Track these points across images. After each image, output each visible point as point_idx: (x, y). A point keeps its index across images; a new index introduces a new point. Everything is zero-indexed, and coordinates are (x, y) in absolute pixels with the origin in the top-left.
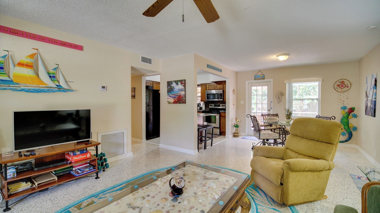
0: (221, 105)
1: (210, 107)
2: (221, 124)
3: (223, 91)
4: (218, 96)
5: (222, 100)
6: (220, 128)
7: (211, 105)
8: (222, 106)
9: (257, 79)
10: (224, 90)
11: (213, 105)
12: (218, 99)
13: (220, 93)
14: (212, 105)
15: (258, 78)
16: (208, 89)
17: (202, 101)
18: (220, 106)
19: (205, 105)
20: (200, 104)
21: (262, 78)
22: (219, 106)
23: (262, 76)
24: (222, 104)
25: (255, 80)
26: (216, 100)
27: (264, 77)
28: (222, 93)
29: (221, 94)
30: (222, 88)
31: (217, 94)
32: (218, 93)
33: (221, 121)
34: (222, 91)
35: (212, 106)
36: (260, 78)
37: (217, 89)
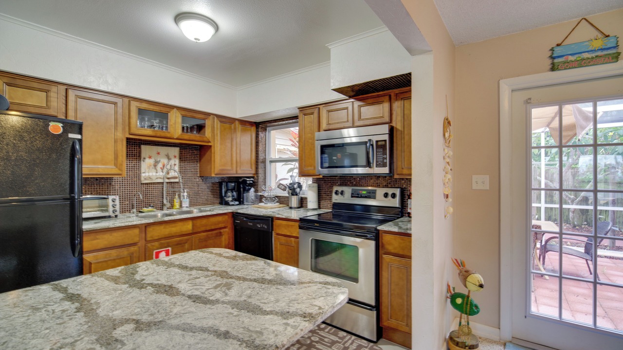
0: (380, 192)
1: (336, 199)
2: (384, 290)
3: (392, 130)
4: (368, 153)
5: (385, 170)
6: (377, 307)
7: (340, 189)
8: (386, 195)
9: (568, 65)
10: (394, 124)
11: (348, 190)
12: (369, 164)
13: (374, 139)
14: (342, 193)
15: (571, 58)
16: (324, 125)
17: (302, 174)
18: (374, 198)
19: (316, 189)
20: (300, 186)
21: (599, 53)
22: (371, 195)
23: (598, 44)
24: (385, 190)
25: (553, 68)
26: (360, 171)
27: (617, 46)
28: (386, 137)
29: (380, 146)
30: (387, 119)
31: (366, 143)
32: (365, 139)
33: (385, 275)
34: (385, 129)
35: (344, 196)
36: (586, 55)
37: (361, 123)
